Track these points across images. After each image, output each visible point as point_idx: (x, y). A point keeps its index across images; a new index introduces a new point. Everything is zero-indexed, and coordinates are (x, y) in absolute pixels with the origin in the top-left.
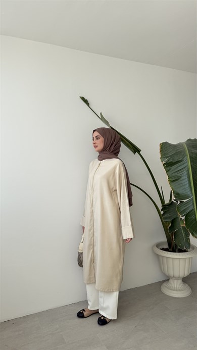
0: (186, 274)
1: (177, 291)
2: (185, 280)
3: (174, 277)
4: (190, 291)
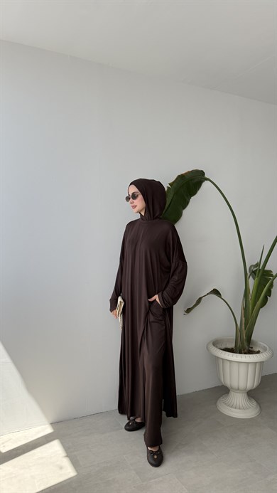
3: (238, 390)
4: (258, 409)
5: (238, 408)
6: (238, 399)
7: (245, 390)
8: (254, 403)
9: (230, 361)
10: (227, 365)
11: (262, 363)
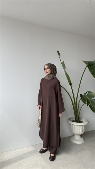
0: (83, 132)
1: (78, 141)
2: (82, 136)
3: (77, 134)
4: (84, 140)
5: (78, 140)
6: (77, 137)
7: (80, 134)
8: (83, 139)
9: (74, 125)
10: (74, 126)
11: (85, 125)
